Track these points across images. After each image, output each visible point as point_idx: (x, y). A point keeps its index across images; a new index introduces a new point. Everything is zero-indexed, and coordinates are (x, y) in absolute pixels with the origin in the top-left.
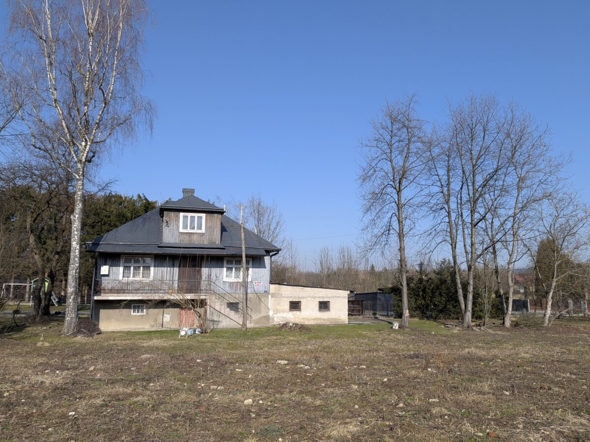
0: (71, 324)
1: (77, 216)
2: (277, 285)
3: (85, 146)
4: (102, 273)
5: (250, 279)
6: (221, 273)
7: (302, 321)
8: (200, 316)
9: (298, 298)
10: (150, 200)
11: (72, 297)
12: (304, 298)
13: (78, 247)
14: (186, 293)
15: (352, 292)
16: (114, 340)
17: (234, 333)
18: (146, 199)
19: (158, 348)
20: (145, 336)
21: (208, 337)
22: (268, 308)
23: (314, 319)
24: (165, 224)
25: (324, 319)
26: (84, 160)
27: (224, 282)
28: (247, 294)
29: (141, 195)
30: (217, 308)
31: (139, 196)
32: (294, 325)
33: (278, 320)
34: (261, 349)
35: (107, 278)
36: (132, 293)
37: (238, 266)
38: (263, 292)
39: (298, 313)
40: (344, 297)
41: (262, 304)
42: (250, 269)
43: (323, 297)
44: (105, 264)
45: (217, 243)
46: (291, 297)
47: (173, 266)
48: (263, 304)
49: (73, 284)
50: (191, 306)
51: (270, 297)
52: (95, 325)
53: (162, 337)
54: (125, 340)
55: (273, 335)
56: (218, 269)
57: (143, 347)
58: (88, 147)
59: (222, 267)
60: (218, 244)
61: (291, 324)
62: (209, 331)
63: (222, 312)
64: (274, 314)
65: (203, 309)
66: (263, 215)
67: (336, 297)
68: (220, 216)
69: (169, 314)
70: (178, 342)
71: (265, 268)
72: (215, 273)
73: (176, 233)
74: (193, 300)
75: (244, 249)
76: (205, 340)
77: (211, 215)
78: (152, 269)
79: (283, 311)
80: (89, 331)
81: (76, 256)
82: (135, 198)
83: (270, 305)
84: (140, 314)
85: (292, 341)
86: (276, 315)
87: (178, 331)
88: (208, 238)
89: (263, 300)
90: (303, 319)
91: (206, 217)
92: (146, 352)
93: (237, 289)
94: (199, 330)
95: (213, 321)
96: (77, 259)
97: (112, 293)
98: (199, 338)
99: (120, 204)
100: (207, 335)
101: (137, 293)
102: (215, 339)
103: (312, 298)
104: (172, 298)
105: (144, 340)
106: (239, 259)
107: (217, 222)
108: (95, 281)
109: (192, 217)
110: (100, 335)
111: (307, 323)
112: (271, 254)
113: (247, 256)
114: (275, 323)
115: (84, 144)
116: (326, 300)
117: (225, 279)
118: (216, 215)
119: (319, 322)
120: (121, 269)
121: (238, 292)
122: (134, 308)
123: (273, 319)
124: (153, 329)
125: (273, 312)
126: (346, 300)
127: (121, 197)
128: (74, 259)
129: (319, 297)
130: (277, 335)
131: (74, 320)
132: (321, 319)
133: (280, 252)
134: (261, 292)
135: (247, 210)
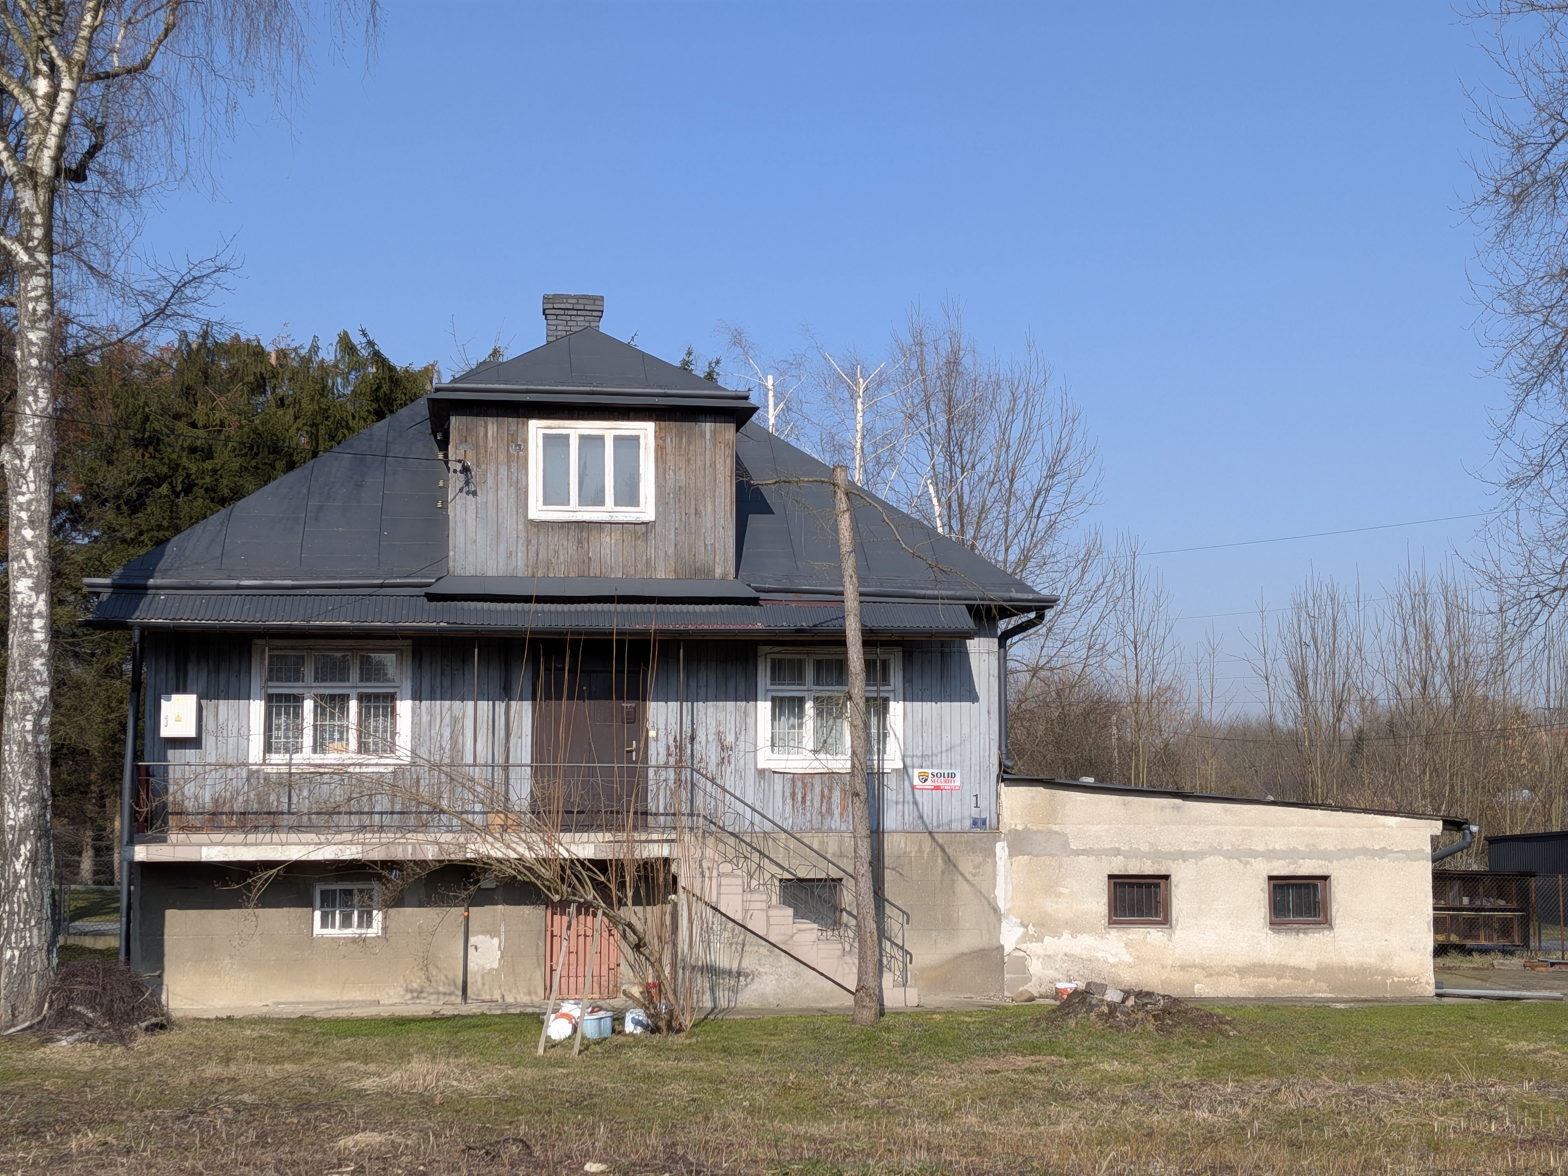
0: (24, 978)
1: (30, 450)
2: (1040, 791)
3: (52, 99)
4: (166, 731)
5: (892, 760)
6: (746, 725)
7: (1177, 977)
8: (638, 947)
9: (1157, 855)
10: (399, 360)
11: (25, 850)
12: (1183, 856)
13: (41, 605)
14: (566, 829)
15: (1453, 824)
16: (227, 1061)
17: (815, 1033)
18: (378, 358)
19: (426, 1103)
20: (375, 1044)
21: (679, 1053)
22: (996, 910)
23: (1242, 971)
24: (456, 481)
25: (1299, 972)
26: (46, 167)
27: (761, 773)
28: (876, 834)
29: (357, 339)
30: (732, 905)
31: (346, 345)
32: (1131, 1002)
33: (1051, 973)
34: (944, 1116)
35: (190, 754)
36: (311, 828)
37: (826, 691)
38: (968, 823)
39: (1154, 935)
40: (1411, 856)
41: (962, 887)
42: (896, 708)
43: (1292, 854)
44: (181, 688)
45: (718, 571)
46: (1117, 852)
47: (507, 693)
48: (966, 886)
49: (28, 787)
50: (590, 894)
51: (1001, 849)
52: (137, 988)
53: (455, 1050)
54: (277, 1060)
55: (1014, 1049)
56: (730, 705)
57: (360, 1094)
58: (64, 99)
59: (751, 696)
60: (724, 578)
61: (1113, 996)
62: (687, 1021)
63: (757, 924)
64: (1025, 938)
65: (652, 912)
66: (972, 420)
67: (1365, 851)
68: (728, 431)
69: (493, 933)
70: (530, 1074)
71: (974, 698)
72: (712, 730)
73: (512, 527)
74: (601, 865)
75: (851, 602)
76: (666, 1065)
77: (686, 426)
78: (404, 707)
79: (1076, 927)
80: (110, 1015)
81: (32, 651)
82: (328, 354)
83: (1002, 896)
84: (352, 931)
85: (1115, 1080)
86: (1034, 947)
87: (537, 1020)
88: (671, 551)
89: (966, 866)
90: (1183, 968)
91: (659, 437)
92: (371, 1120)
93: (830, 811)
94: (639, 1014)
95: (712, 971)
96: (38, 663)
97: (218, 828)
98: (636, 1057)
99: (259, 385)
100: (680, 1039)
101: (339, 830)
102: (718, 1065)
103: (1229, 855)
104: (497, 853)
105: (367, 1058)
106: (828, 653)
107: (713, 465)
108: (136, 769)
109: (591, 443)
110: (163, 1037)
111: (1202, 988)
112: (1003, 625)
113: (871, 639)
114: (1033, 988)
115: (42, 86)
116: (1307, 868)
117: (767, 759)
118: (708, 427)
119: (1272, 986)
120: (257, 708)
121: (835, 822)
122: (328, 901)
123: (1021, 965)
124: (423, 1008)
125: (1021, 930)
126: (1425, 871)
127: (259, 353)
128: (25, 665)
129: (1270, 855)
130: (1034, 1049)
131: (39, 961)
132: (1280, 970)
133: (1049, 614)
134: (956, 826)
135: (887, 398)
